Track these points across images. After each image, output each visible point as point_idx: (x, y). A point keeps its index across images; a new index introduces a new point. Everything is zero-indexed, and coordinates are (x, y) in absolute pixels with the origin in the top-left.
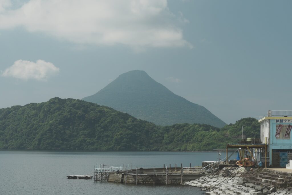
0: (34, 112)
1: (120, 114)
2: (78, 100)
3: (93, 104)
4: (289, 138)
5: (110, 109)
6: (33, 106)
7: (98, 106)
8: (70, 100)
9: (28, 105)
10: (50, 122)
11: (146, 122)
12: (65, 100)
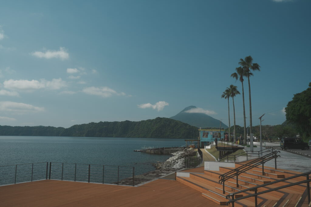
0: (150, 123)
1: (184, 124)
2: (167, 118)
3: (173, 120)
4: (207, 137)
5: (180, 122)
6: (149, 121)
7: (175, 120)
8: (164, 118)
9: (147, 120)
10: (156, 127)
11: (194, 127)
12: (162, 118)
